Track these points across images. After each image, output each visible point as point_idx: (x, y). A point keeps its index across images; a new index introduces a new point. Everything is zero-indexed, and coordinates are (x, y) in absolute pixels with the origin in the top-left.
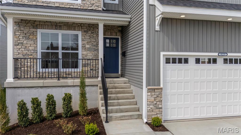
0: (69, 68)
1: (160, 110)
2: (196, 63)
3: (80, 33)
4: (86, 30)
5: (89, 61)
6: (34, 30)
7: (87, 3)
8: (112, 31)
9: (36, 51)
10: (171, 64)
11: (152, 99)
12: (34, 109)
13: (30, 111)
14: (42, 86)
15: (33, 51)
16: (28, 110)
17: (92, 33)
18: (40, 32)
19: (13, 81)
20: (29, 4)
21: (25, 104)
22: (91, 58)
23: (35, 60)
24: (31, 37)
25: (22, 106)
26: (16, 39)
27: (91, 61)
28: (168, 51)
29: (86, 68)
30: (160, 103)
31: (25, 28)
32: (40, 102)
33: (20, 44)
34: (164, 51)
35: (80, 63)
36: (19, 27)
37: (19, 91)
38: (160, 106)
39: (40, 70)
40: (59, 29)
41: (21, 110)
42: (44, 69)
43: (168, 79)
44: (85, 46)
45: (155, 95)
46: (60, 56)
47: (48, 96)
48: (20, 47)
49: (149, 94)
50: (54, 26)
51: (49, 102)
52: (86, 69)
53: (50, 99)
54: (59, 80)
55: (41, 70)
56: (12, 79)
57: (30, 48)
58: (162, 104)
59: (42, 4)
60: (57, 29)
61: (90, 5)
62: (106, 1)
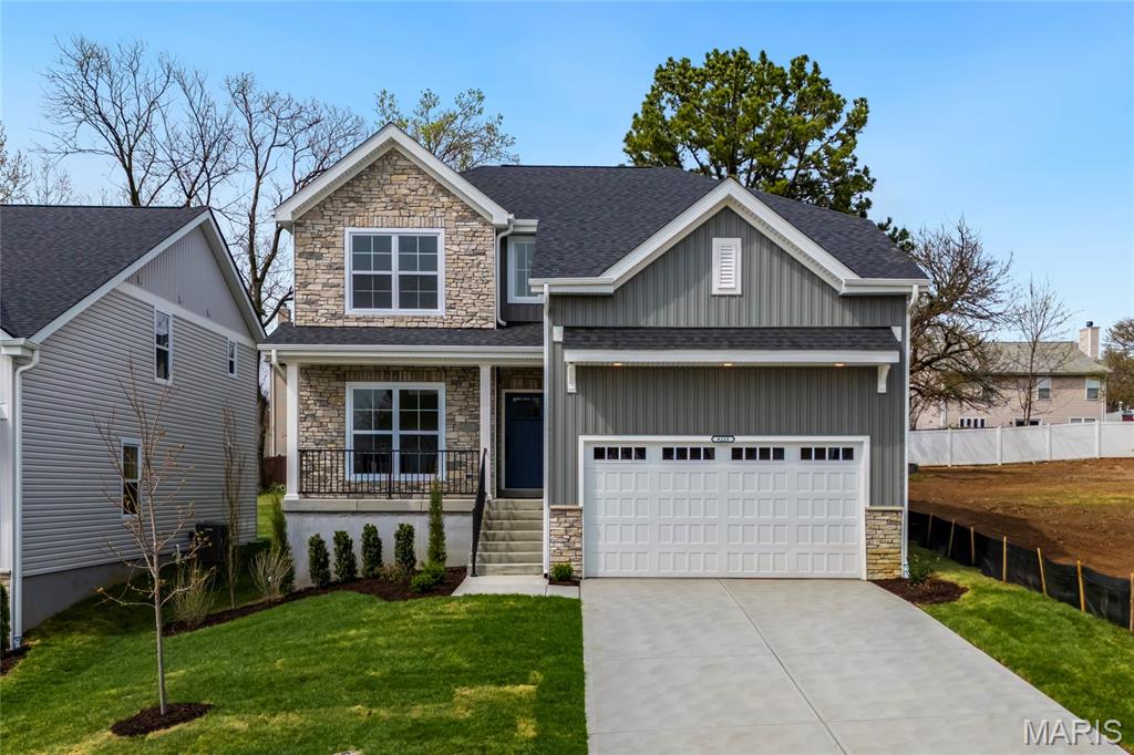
0: (415, 471)
1: (578, 553)
2: (664, 458)
3: (440, 388)
4: (456, 378)
5: (464, 456)
6: (339, 384)
7: (460, 312)
8: (527, 376)
9: (342, 434)
10: (606, 461)
11: (561, 530)
12: (340, 554)
13: (333, 558)
14: (355, 509)
15: (334, 434)
16: (328, 554)
17: (471, 386)
18: (351, 388)
19: (297, 499)
20: (327, 325)
21: (322, 542)
22: (467, 447)
23: (340, 454)
24: (332, 400)
25: (317, 545)
26: (301, 407)
27: (469, 456)
28: (596, 433)
29: (457, 472)
30: (578, 539)
31: (320, 380)
32: (351, 541)
33: (309, 419)
34: (585, 432)
35: (442, 460)
36: (308, 378)
37: (310, 520)
38: (578, 545)
39: (351, 477)
40: (394, 381)
41: (316, 553)
42: (359, 475)
43: (600, 491)
44: (454, 420)
45: (566, 522)
46: (396, 445)
47: (365, 528)
48: (310, 424)
49: (555, 520)
50: (382, 373)
51: (368, 540)
52: (457, 476)
53: (371, 536)
54: (390, 498)
55: (353, 476)
56: (297, 495)
57: (330, 426)
58: (581, 542)
59: (356, 324)
60: (388, 380)
61: (467, 318)
62: (513, 298)
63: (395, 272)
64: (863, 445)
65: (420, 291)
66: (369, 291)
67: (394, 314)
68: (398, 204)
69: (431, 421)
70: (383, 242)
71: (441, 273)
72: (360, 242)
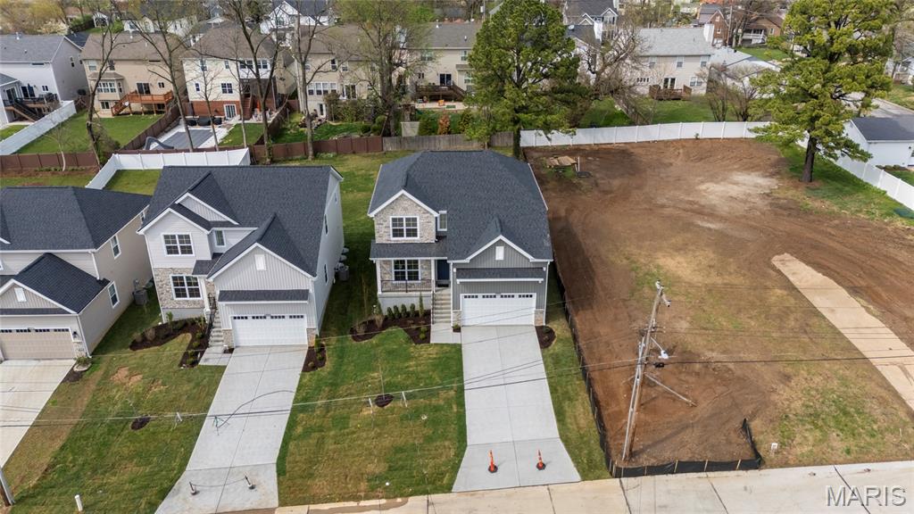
2: (483, 297)
7: (424, 238)
11: (456, 316)
12: (396, 313)
14: (398, 296)
16: (393, 313)
21: (390, 307)
37: (386, 300)
41: (389, 311)
43: (466, 305)
44: (423, 267)
46: (407, 274)
47: (401, 302)
53: (403, 305)
54: (407, 292)
58: (461, 319)
59: (394, 242)
61: (426, 240)
62: (439, 230)
63: (405, 228)
64: (535, 295)
65: (412, 233)
66: (397, 233)
67: (405, 239)
68: (406, 209)
69: (416, 267)
70: (401, 220)
71: (418, 228)
72: (394, 220)
